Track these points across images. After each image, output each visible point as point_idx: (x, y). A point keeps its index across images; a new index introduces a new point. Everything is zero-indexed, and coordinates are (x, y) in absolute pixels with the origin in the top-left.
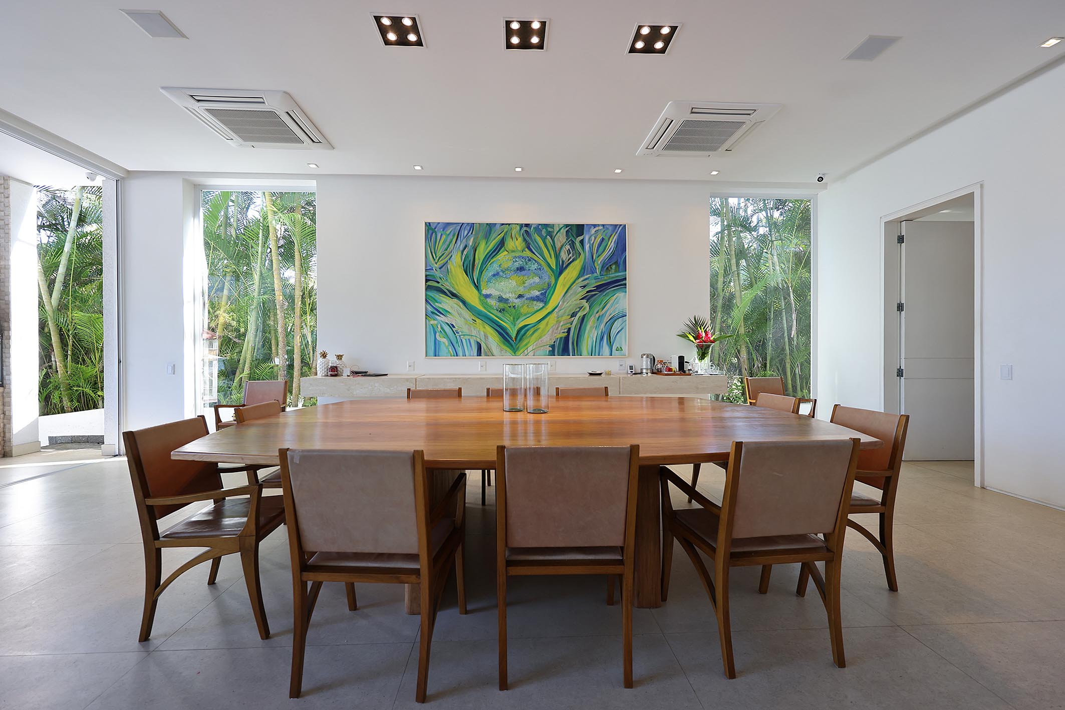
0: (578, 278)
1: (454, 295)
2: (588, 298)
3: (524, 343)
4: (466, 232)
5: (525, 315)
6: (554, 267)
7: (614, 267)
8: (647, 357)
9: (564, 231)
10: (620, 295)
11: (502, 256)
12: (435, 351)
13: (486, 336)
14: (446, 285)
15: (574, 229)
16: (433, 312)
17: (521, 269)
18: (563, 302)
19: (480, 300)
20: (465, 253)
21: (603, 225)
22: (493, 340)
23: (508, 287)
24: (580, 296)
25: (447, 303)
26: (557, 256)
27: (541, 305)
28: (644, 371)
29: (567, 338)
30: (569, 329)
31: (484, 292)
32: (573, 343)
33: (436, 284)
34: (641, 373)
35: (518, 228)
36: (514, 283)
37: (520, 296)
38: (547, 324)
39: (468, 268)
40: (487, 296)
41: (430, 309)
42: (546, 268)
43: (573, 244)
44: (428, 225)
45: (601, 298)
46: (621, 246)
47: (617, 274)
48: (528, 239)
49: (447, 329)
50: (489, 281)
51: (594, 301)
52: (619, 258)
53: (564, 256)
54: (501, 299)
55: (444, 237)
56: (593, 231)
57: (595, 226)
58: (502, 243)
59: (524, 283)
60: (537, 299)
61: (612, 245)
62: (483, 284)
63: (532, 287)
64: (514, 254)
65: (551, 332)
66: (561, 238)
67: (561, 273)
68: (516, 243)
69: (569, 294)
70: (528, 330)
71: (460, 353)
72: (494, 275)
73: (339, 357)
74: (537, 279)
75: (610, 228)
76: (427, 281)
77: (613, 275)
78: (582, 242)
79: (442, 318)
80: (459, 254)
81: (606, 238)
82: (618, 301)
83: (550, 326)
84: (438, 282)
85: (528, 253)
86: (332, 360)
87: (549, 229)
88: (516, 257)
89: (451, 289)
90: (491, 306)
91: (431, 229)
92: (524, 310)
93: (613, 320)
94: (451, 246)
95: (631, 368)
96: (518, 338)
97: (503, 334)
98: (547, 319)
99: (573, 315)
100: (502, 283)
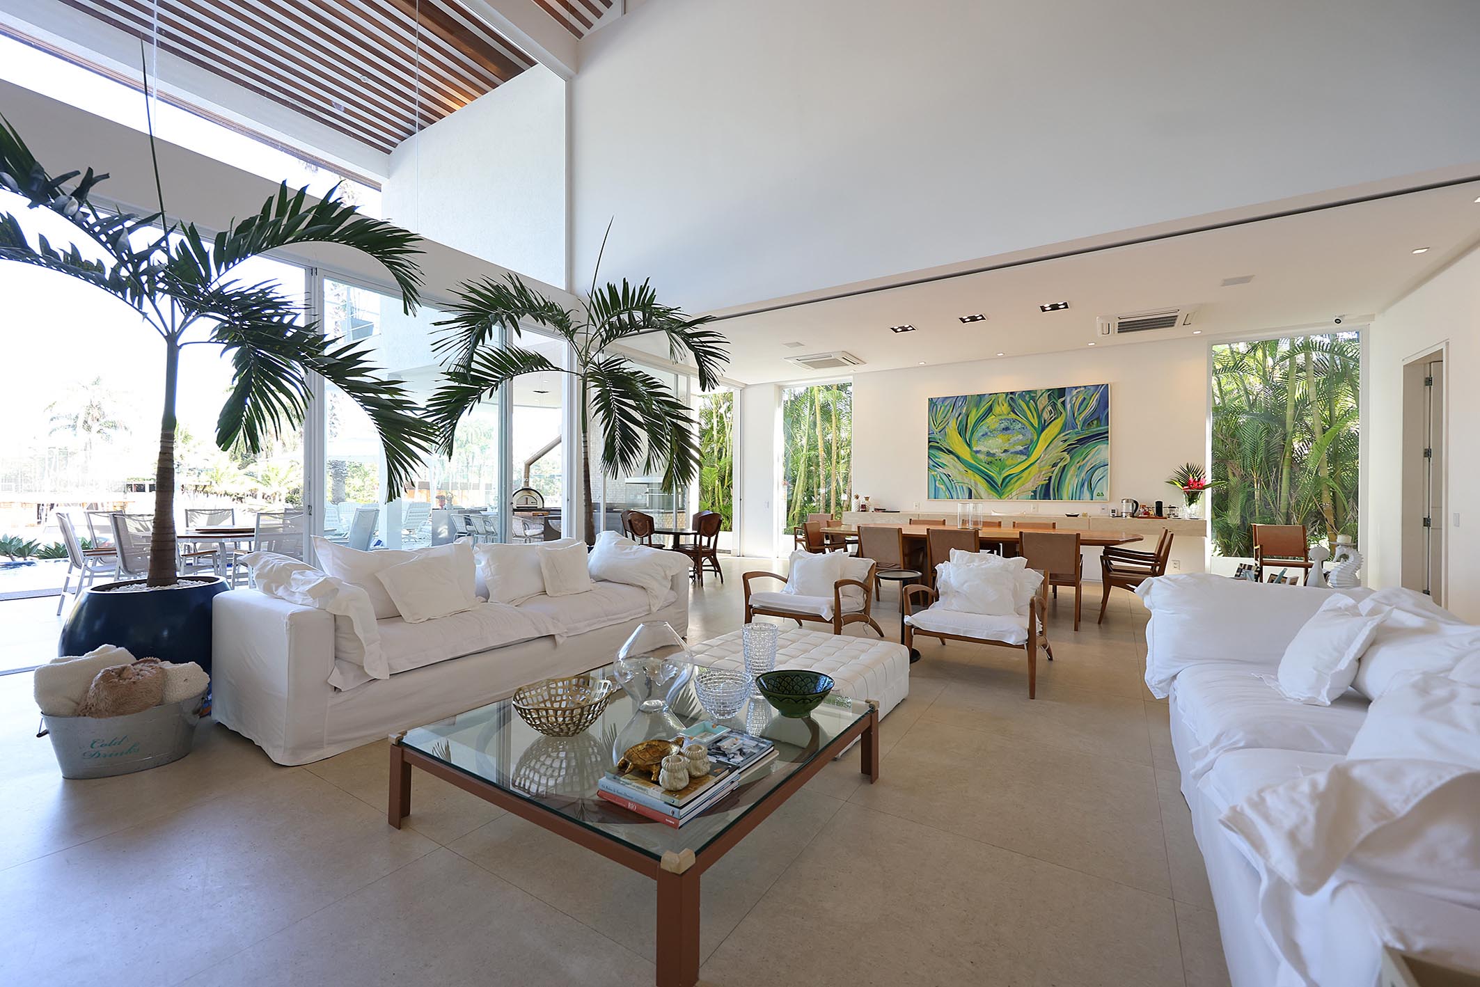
0: (1059, 433)
1: (950, 452)
2: (1069, 450)
3: (1010, 488)
4: (960, 403)
5: (1010, 466)
6: (1037, 426)
7: (1095, 422)
8: (1127, 501)
9: (1046, 395)
10: (1102, 446)
11: (990, 419)
12: (935, 494)
13: (976, 484)
14: (944, 445)
15: (1056, 393)
16: (934, 465)
17: (1007, 429)
18: (1045, 454)
19: (972, 455)
20: (959, 419)
21: (1085, 387)
22: (982, 486)
23: (994, 444)
24: (1061, 449)
25: (944, 458)
26: (1039, 417)
27: (1025, 457)
28: (1124, 514)
29: (1048, 485)
30: (1051, 477)
31: (975, 449)
32: (1054, 489)
33: (936, 444)
34: (1122, 516)
35: (1004, 396)
36: (1000, 441)
37: (1005, 451)
38: (1029, 474)
39: (962, 431)
40: (977, 452)
41: (931, 463)
42: (1029, 427)
43: (1054, 406)
44: (931, 400)
45: (1083, 450)
46: (1104, 403)
47: (1098, 429)
48: (1013, 404)
49: (945, 478)
50: (979, 440)
51: (1075, 453)
52: (1101, 412)
53: (1046, 416)
54: (988, 454)
55: (943, 408)
56: (1075, 392)
57: (1076, 388)
58: (990, 409)
59: (1009, 440)
60: (1021, 453)
61: (1093, 403)
62: (973, 443)
63: (1015, 444)
64: (1000, 417)
65: (1034, 479)
66: (1043, 401)
67: (1043, 430)
68: (1002, 409)
69: (1050, 448)
70: (1012, 478)
71: (955, 496)
72: (983, 435)
73: (867, 498)
74: (1021, 437)
75: (1092, 388)
76: (929, 442)
77: (1095, 429)
78: (1063, 403)
79: (941, 470)
80: (955, 420)
81: (1088, 398)
82: (1099, 452)
83: (1032, 474)
84: (938, 443)
85: (1013, 416)
86: (862, 501)
87: (1032, 395)
88: (1002, 420)
89: (948, 448)
90: (981, 461)
91: (932, 403)
92: (1009, 462)
93: (1094, 469)
94: (949, 415)
95: (1113, 511)
96: (1004, 484)
97: (990, 482)
98: (1029, 469)
99: (1055, 465)
100: (990, 441)
